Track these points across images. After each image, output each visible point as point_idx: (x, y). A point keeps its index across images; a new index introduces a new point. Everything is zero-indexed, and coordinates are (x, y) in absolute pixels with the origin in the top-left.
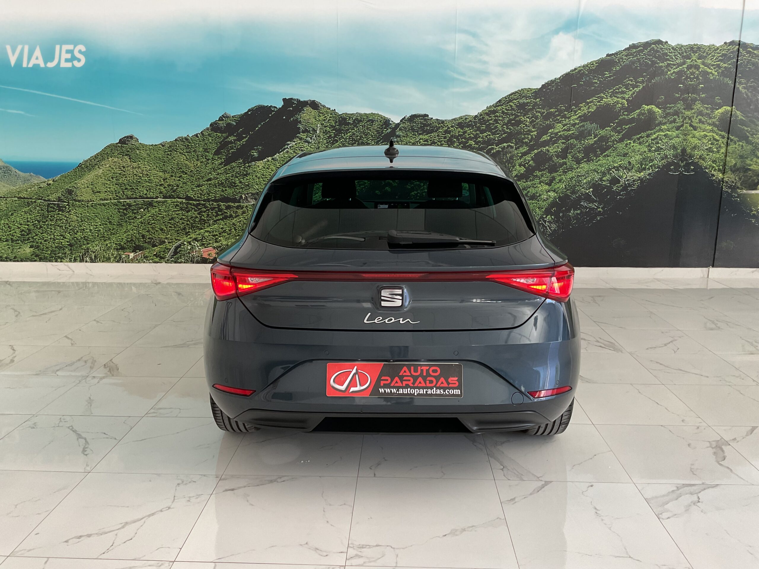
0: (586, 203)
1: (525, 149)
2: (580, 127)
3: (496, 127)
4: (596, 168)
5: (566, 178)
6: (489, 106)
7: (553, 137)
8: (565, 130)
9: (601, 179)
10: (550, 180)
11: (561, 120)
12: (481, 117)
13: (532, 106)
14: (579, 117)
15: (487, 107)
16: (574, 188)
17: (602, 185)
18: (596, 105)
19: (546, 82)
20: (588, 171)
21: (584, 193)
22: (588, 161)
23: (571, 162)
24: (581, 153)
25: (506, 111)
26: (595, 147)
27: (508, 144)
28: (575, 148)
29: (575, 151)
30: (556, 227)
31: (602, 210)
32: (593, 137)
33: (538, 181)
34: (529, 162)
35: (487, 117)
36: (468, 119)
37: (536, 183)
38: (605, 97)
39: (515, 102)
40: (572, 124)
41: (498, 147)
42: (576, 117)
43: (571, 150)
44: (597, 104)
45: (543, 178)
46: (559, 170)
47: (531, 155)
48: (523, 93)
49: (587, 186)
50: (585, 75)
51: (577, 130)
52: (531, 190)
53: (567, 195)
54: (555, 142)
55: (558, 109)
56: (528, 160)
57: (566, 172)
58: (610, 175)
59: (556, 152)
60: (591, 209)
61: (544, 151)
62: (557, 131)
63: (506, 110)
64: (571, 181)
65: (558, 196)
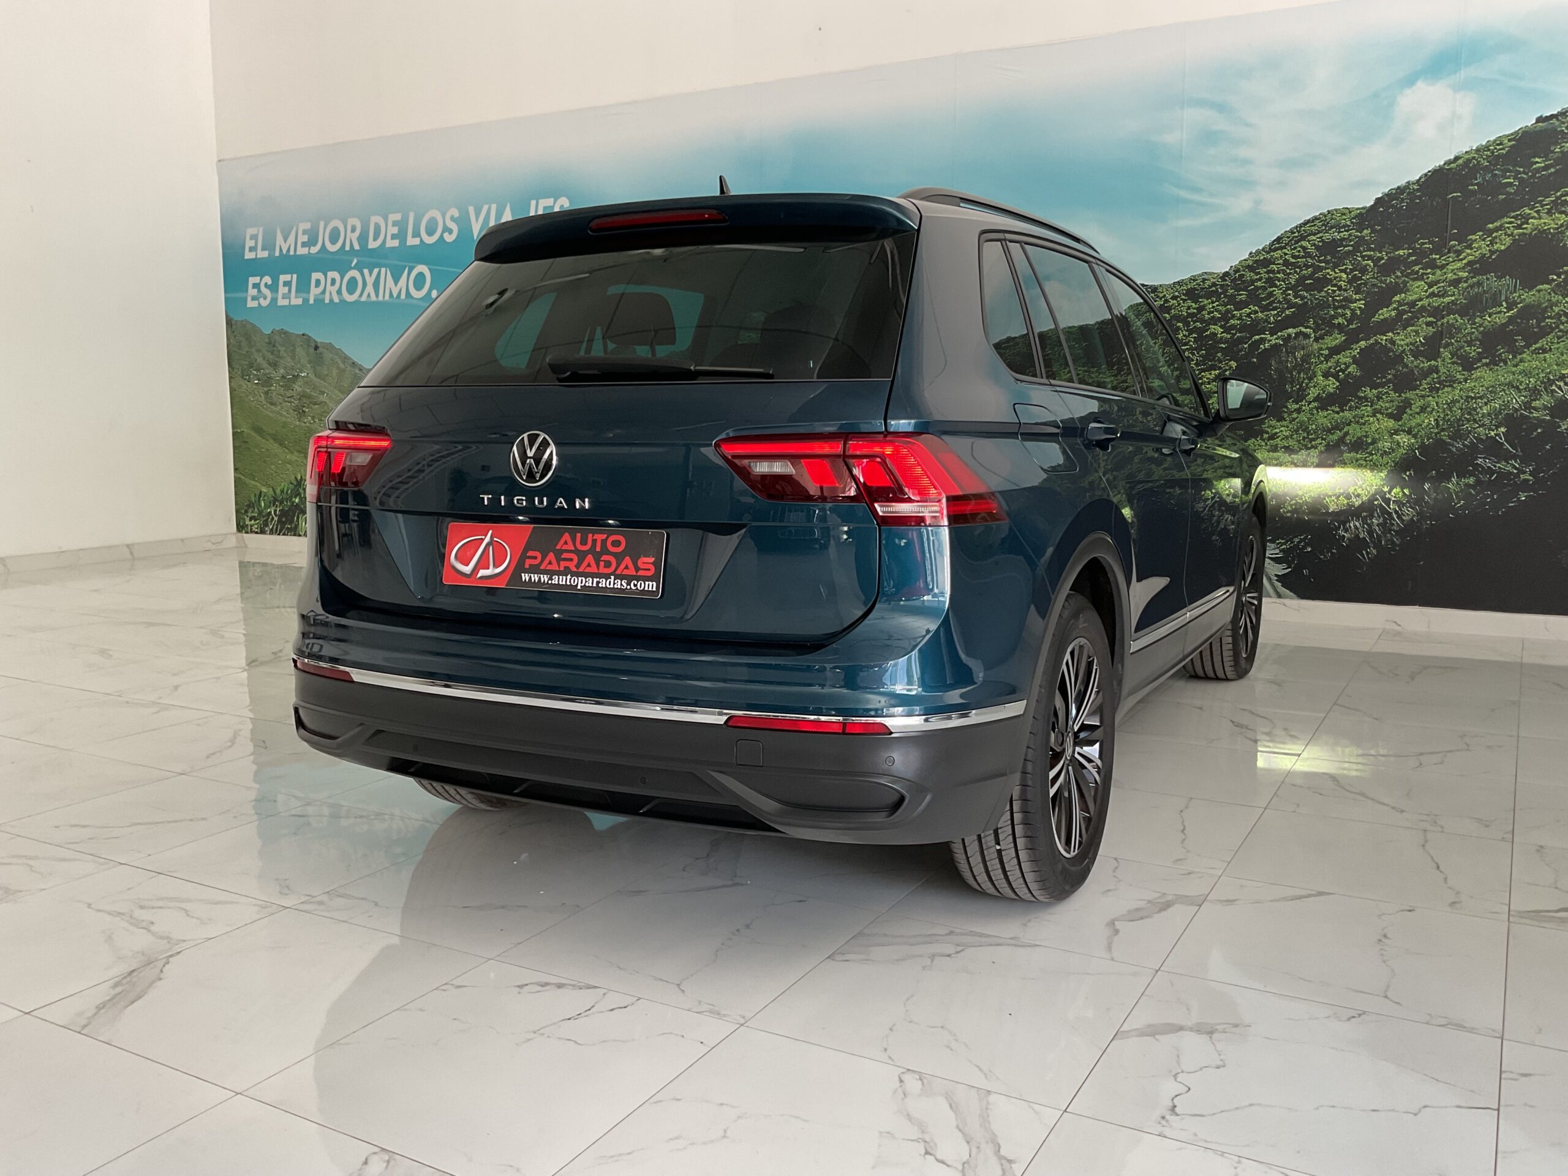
0: (1489, 459)
1: (1338, 339)
2: (1472, 286)
3: (1271, 294)
4: (1514, 379)
5: (1437, 403)
6: (1254, 251)
7: (1405, 312)
8: (1433, 295)
9: (1527, 406)
10: (1398, 406)
11: (1423, 274)
12: (1237, 275)
13: (1351, 246)
14: (1470, 263)
15: (1251, 253)
16: (1458, 426)
17: (1530, 418)
18: (1512, 235)
19: (1386, 191)
20: (1493, 386)
21: (1484, 437)
22: (1495, 362)
23: (1449, 366)
24: (1474, 346)
25: (1294, 261)
26: (1511, 330)
27: (1297, 330)
28: (1459, 336)
29: (1458, 342)
30: (1414, 516)
31: (1531, 478)
32: (1505, 308)
33: (1369, 408)
34: (1347, 367)
35: (1249, 275)
36: (1207, 280)
37: (1364, 415)
38: (1536, 215)
39: (1313, 240)
40: (1450, 281)
41: (1275, 336)
42: (1459, 265)
43: (1450, 339)
44: (1512, 233)
45: (1380, 403)
46: (1421, 385)
47: (1351, 353)
48: (1332, 219)
49: (1491, 422)
50: (1482, 169)
51: (1463, 294)
52: (1350, 429)
53: (1440, 444)
54: (1407, 324)
55: (1414, 249)
56: (1345, 364)
57: (1438, 389)
58: (1552, 394)
59: (1411, 343)
60: (1503, 475)
61: (1383, 343)
62: (1415, 297)
63: (1294, 257)
64: (1451, 409)
65: (1419, 444)
